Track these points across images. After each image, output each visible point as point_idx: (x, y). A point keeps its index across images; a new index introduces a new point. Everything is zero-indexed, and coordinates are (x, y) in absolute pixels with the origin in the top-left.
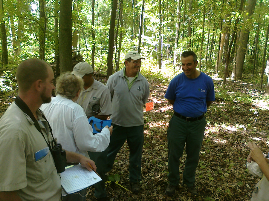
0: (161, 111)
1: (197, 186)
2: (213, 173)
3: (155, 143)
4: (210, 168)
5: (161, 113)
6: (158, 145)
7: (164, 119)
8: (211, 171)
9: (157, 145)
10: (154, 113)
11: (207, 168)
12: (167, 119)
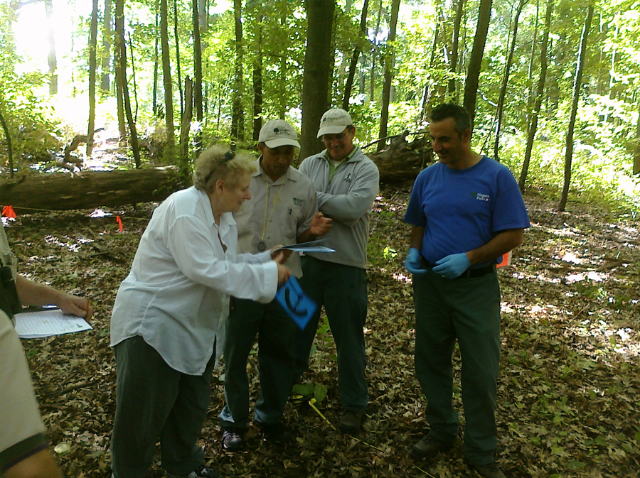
0: (563, 282)
1: (507, 457)
2: (583, 442)
4: (583, 429)
5: (562, 286)
7: (559, 300)
8: (580, 436)
10: (542, 284)
11: (574, 427)
12: (565, 302)
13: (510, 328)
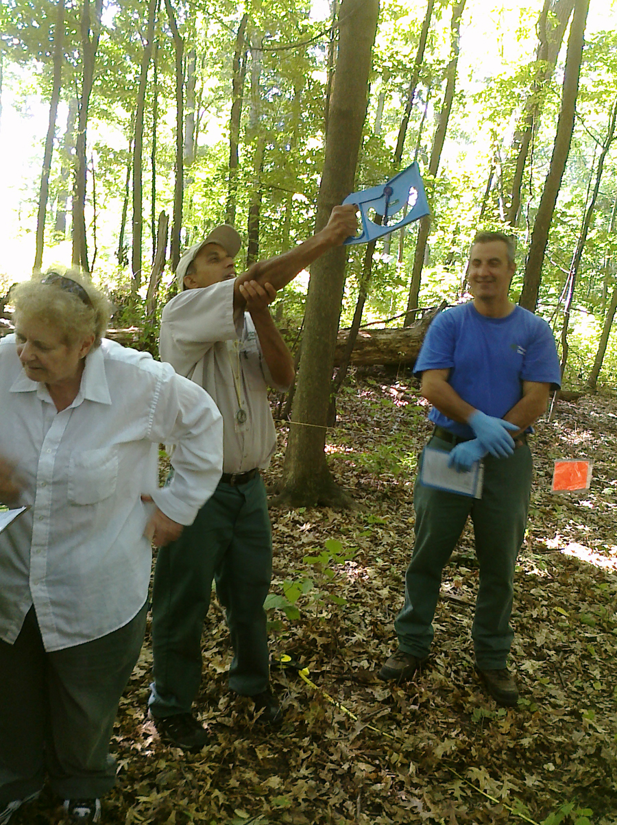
3: (542, 596)
6: (545, 606)
9: (546, 603)
13: (581, 573)
